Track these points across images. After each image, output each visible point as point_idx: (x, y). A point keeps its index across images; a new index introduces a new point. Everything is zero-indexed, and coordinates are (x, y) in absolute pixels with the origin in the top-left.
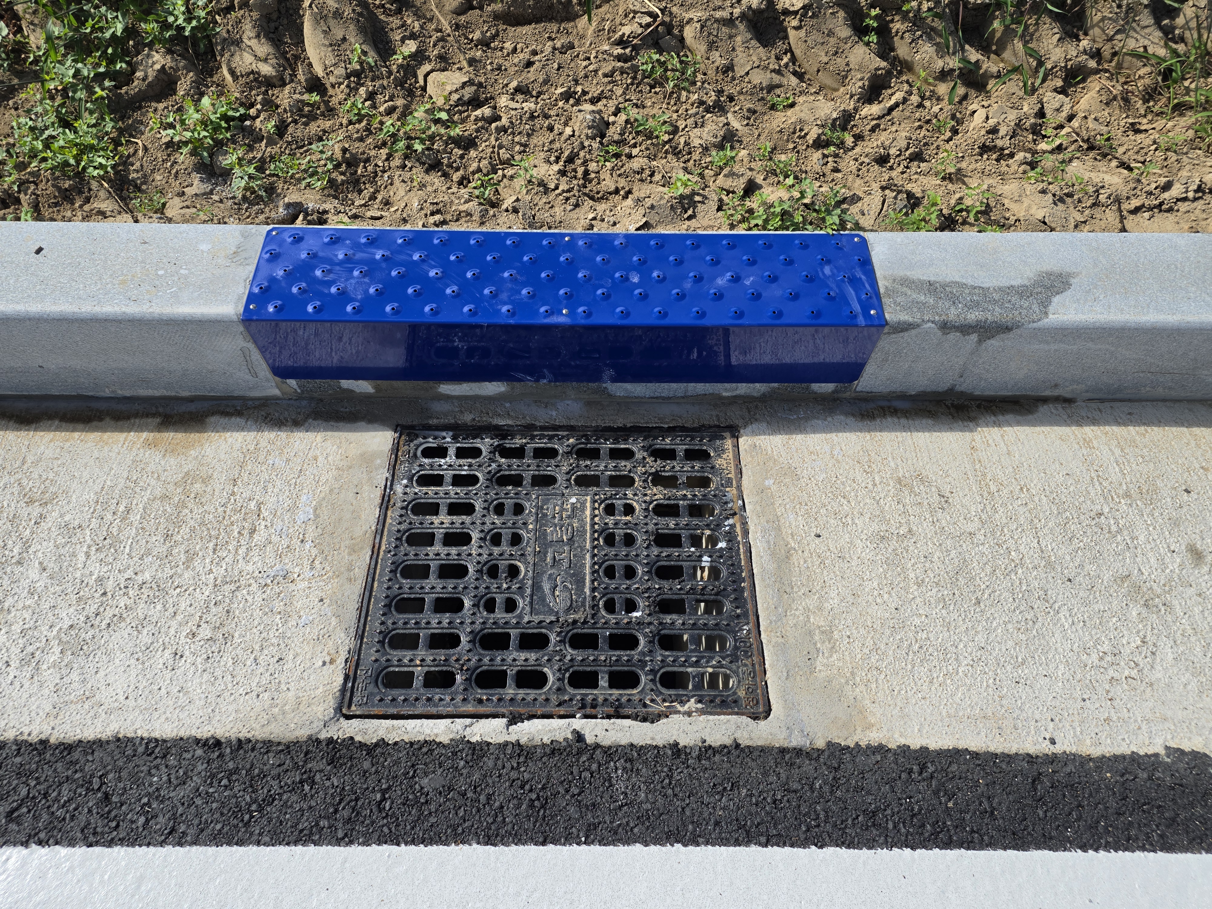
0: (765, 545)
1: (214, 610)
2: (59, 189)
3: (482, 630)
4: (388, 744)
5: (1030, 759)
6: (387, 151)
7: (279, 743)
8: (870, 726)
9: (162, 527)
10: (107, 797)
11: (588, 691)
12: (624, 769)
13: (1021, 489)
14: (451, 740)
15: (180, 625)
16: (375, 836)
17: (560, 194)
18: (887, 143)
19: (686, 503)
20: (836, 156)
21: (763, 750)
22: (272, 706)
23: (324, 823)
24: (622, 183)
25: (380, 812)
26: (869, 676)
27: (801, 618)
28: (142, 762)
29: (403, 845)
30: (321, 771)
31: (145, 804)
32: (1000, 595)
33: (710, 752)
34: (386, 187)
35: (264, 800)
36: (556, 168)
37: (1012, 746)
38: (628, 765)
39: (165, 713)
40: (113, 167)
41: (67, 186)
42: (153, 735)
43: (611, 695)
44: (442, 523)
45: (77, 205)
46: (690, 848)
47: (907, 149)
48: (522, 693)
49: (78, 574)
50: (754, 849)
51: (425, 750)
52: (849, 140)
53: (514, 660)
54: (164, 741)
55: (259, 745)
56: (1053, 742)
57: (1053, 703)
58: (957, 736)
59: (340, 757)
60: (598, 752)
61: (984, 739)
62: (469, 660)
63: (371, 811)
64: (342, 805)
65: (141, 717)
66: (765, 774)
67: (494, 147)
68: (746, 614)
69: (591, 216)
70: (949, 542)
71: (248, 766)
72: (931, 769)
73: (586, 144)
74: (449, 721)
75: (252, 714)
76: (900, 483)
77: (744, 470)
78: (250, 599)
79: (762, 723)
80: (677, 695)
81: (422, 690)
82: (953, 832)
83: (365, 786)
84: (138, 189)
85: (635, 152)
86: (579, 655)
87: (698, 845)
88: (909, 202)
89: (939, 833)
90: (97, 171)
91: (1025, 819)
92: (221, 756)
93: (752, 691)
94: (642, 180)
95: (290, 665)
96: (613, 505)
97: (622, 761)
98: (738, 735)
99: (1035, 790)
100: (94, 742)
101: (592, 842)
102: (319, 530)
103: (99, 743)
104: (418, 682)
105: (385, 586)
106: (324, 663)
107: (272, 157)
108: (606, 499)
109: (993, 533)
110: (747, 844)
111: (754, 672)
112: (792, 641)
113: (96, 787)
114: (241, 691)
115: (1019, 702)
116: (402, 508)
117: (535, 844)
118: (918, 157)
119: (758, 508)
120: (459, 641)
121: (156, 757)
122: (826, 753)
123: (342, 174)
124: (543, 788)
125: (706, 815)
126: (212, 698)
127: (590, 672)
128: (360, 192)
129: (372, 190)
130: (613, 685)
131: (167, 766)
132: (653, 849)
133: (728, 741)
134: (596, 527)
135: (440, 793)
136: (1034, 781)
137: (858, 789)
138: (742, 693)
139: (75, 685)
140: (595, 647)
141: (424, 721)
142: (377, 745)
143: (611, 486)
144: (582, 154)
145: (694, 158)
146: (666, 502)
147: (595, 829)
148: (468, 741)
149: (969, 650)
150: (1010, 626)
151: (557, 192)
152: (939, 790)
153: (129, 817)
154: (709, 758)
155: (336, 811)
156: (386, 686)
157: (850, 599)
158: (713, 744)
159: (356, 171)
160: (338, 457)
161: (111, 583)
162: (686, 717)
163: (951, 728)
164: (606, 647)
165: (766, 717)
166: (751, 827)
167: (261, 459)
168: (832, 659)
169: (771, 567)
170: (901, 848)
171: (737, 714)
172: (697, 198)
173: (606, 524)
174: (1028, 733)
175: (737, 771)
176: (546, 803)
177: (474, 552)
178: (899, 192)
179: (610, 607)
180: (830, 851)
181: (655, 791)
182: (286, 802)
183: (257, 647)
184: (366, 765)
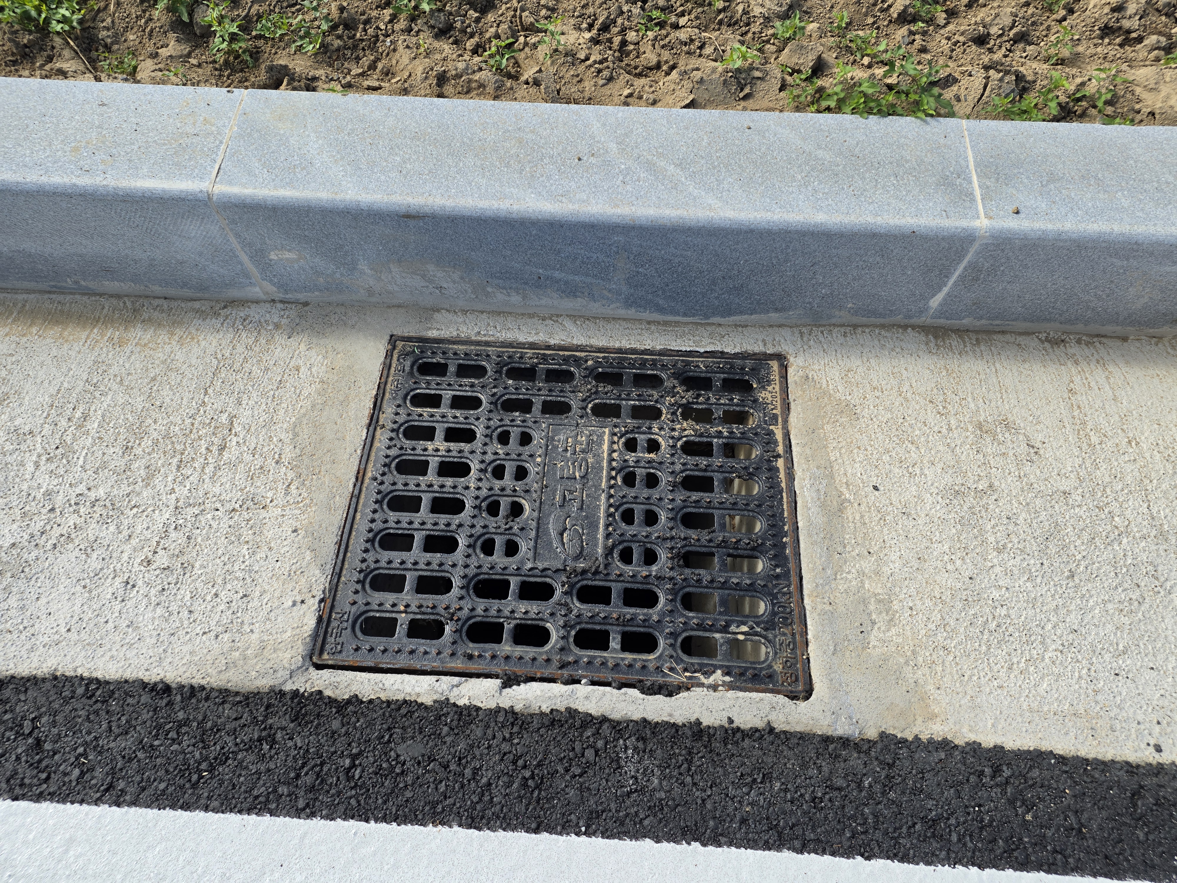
0: (814, 495)
1: (173, 535)
2: (17, 44)
3: (477, 575)
4: (362, 702)
5: (1131, 768)
6: (391, 11)
7: (237, 693)
8: (933, 717)
9: (122, 437)
10: (38, 743)
11: (597, 653)
12: (635, 749)
13: (1130, 442)
14: (435, 701)
15: (135, 550)
16: (342, 808)
17: (591, 66)
18: (988, 19)
19: (721, 441)
20: (924, 33)
21: (803, 738)
22: (231, 649)
23: (283, 790)
24: (666, 55)
25: (348, 780)
26: (934, 656)
27: (854, 583)
28: (80, 706)
29: (372, 822)
30: (283, 729)
31: (81, 755)
32: (1099, 569)
33: (739, 735)
34: (388, 55)
35: (216, 759)
36: (588, 35)
37: (1107, 753)
38: (640, 745)
39: (110, 650)
40: (81, 22)
41: (25, 41)
42: (95, 675)
43: (623, 659)
44: (437, 450)
45: (38, 64)
46: (710, 848)
47: (1011, 29)
48: (519, 650)
49: (25, 487)
50: (787, 855)
51: (404, 711)
52: (940, 18)
53: (513, 612)
54: (107, 683)
55: (214, 694)
56: (1158, 749)
57: (1161, 703)
58: (1040, 735)
59: (306, 714)
60: (605, 726)
61: (1073, 741)
62: (460, 609)
63: (338, 778)
64: (305, 769)
65: (83, 653)
66: (804, 766)
67: (515, 10)
68: (786, 574)
69: (626, 92)
70: (1038, 501)
71: (200, 718)
72: (1007, 772)
73: (625, 8)
74: (434, 678)
75: (208, 657)
76: (981, 429)
77: (793, 406)
78: (215, 525)
79: (802, 705)
80: (701, 665)
81: (405, 640)
82: (1030, 850)
83: (333, 749)
84: (108, 48)
85: (682, 21)
86: (586, 609)
87: (720, 845)
88: (1017, 85)
89: (1013, 850)
90: (61, 25)
91: (1121, 841)
92: (170, 704)
93: (790, 664)
94: (688, 53)
95: (256, 603)
96: (635, 439)
97: (633, 739)
98: (772, 717)
99: (1135, 806)
100: (28, 679)
101: (594, 834)
102: (297, 450)
103: (33, 681)
104: (401, 629)
105: (369, 518)
106: (294, 604)
107: (259, 17)
108: (627, 432)
109: (1093, 493)
110: (779, 849)
111: (795, 643)
112: (841, 609)
113: (27, 731)
114: (198, 630)
115: (1118, 699)
116: (393, 430)
117: (527, 832)
118: (1022, 38)
119: (808, 451)
120: (451, 586)
121: (97, 701)
122: (879, 746)
123: (339, 37)
124: (539, 765)
125: (730, 810)
126: (164, 636)
127: (600, 631)
128: (358, 59)
129: (372, 58)
130: (626, 647)
131: (108, 712)
132: (666, 846)
133: (760, 724)
134: (614, 464)
135: (419, 763)
136: (1133, 795)
137: (916, 791)
138: (778, 667)
139: (13, 613)
140: (608, 602)
141: (406, 677)
142: (349, 702)
143: (634, 417)
144: (619, 21)
145: (753, 30)
146: (697, 439)
147: (598, 817)
148: (454, 704)
149: (1059, 632)
150: (1110, 606)
151: (588, 63)
152: (1016, 799)
153: (62, 768)
154: (737, 742)
155: (298, 777)
156: (365, 632)
157: (915, 564)
158: (742, 726)
159: (355, 35)
160: (324, 368)
161: (60, 498)
162: (711, 692)
163: (1033, 725)
164: (621, 603)
165: (807, 698)
166: (784, 828)
167: (237, 366)
168: (889, 634)
169: (820, 520)
170: (966, 866)
171: (772, 691)
172: (757, 74)
173: (625, 461)
174: (1128, 737)
175: (770, 760)
176: (542, 783)
177: (472, 485)
178: (1007, 73)
179: (626, 557)
180: (880, 864)
181: (671, 777)
182: (241, 763)
183: (220, 581)
184: (336, 724)
